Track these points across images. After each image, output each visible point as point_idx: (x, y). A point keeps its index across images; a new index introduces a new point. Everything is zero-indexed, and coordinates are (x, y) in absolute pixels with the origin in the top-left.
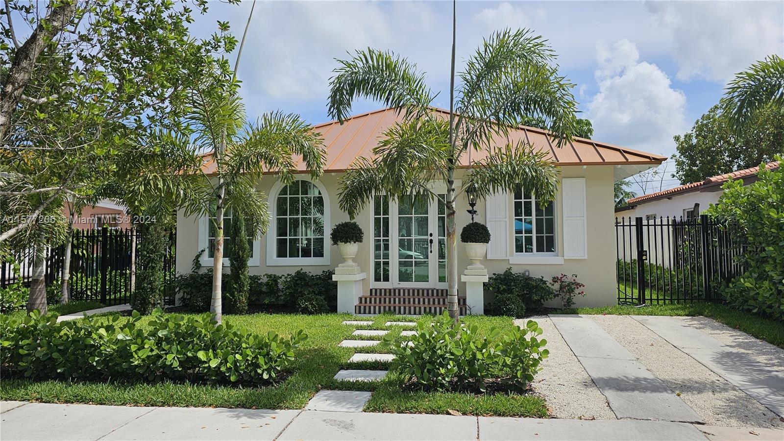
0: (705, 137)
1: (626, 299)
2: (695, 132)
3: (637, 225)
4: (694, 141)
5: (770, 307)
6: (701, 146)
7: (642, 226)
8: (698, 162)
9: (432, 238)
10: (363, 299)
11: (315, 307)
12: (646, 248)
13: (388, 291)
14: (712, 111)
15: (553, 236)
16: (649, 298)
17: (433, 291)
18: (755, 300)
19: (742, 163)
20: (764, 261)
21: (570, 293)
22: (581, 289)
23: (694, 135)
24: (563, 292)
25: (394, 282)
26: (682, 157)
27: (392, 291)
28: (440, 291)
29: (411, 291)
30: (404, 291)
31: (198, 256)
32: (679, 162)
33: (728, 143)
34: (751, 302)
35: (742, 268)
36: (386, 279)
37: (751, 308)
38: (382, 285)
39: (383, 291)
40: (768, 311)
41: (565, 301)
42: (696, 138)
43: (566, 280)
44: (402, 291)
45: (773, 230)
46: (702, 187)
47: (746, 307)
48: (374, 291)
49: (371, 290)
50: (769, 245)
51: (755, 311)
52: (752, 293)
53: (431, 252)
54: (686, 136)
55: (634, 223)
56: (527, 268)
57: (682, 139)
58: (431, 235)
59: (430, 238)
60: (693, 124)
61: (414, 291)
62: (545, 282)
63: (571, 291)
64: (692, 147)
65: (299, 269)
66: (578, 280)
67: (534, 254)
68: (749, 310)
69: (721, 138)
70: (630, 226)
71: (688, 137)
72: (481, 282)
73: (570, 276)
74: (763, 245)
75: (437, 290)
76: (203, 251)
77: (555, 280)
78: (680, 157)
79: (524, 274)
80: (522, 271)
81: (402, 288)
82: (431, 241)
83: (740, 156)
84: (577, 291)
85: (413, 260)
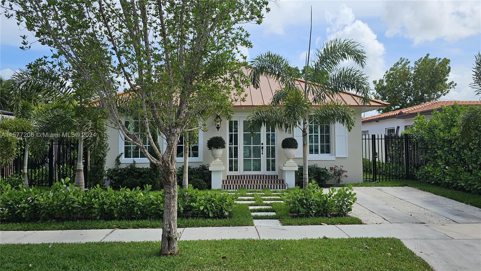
0: (391, 82)
1: (366, 179)
2: (386, 78)
3: (372, 139)
4: (385, 84)
5: (440, 180)
6: (389, 88)
7: (375, 139)
8: (387, 97)
9: (263, 146)
10: (225, 181)
12: (377, 151)
13: (237, 176)
14: (395, 66)
15: (329, 145)
16: (378, 178)
17: (263, 176)
18: (433, 177)
19: (412, 98)
20: (436, 157)
21: (339, 176)
22: (345, 174)
23: (385, 80)
24: (336, 175)
25: (241, 171)
26: (378, 94)
27: (240, 176)
28: (268, 176)
30: (247, 176)
31: (118, 157)
32: (376, 97)
33: (405, 86)
34: (430, 178)
35: (424, 162)
36: (236, 170)
37: (430, 181)
38: (233, 173)
39: (235, 176)
40: (439, 182)
41: (337, 180)
42: (386, 82)
43: (337, 169)
45: (441, 142)
46: (398, 116)
47: (427, 181)
48: (229, 177)
49: (228, 176)
50: (438, 149)
51: (432, 183)
52: (431, 174)
53: (262, 154)
54: (380, 81)
55: (371, 137)
56: (316, 162)
57: (378, 83)
58: (262, 144)
59: (261, 146)
60: (384, 73)
61: (252, 176)
62: (327, 170)
63: (339, 175)
64: (384, 88)
66: (343, 169)
67: (319, 155)
68: (429, 183)
69: (400, 83)
70: (369, 139)
71: (381, 81)
72: (293, 171)
73: (339, 166)
74: (436, 150)
75: (266, 176)
76: (122, 154)
77: (331, 169)
78: (376, 94)
79: (314, 165)
80: (313, 164)
81: (245, 175)
82: (262, 148)
83: (411, 94)
84: (343, 175)
85: (252, 158)
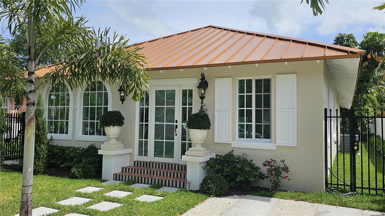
1: (338, 185)
9: (177, 124)
10: (124, 169)
11: (80, 173)
13: (145, 163)
15: (269, 125)
16: (361, 186)
21: (278, 176)
22: (286, 173)
24: (272, 174)
25: (151, 157)
27: (148, 164)
29: (161, 165)
36: (146, 155)
38: (142, 158)
39: (142, 163)
41: (273, 182)
43: (275, 164)
44: (154, 164)
48: (136, 163)
49: (135, 162)
53: (176, 135)
56: (246, 151)
58: (177, 122)
59: (175, 124)
65: (92, 143)
67: (253, 140)
72: (198, 162)
73: (278, 160)
77: (266, 163)
79: (242, 156)
80: (241, 154)
81: (155, 162)
82: (177, 127)
84: (283, 175)
85: (164, 141)
